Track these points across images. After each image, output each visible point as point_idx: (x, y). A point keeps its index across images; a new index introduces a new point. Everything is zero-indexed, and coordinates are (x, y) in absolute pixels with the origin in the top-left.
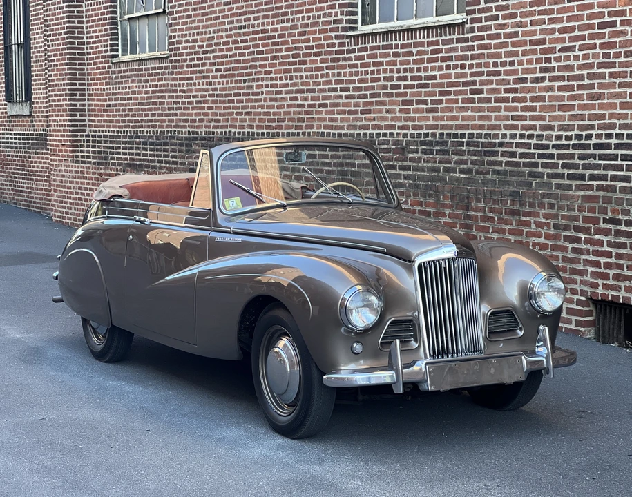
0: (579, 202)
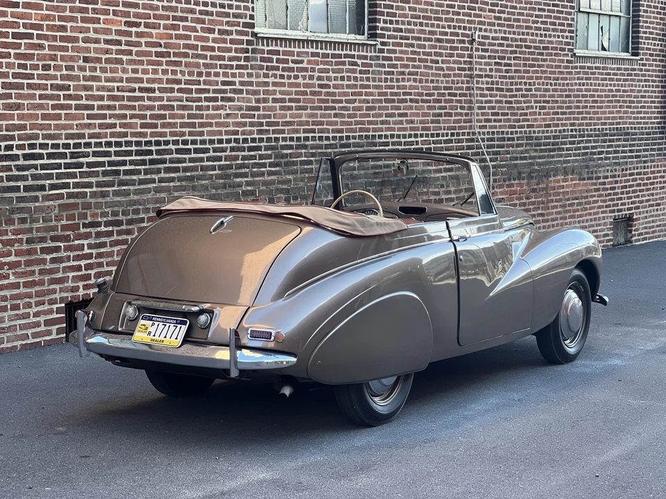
0: (56, 211)
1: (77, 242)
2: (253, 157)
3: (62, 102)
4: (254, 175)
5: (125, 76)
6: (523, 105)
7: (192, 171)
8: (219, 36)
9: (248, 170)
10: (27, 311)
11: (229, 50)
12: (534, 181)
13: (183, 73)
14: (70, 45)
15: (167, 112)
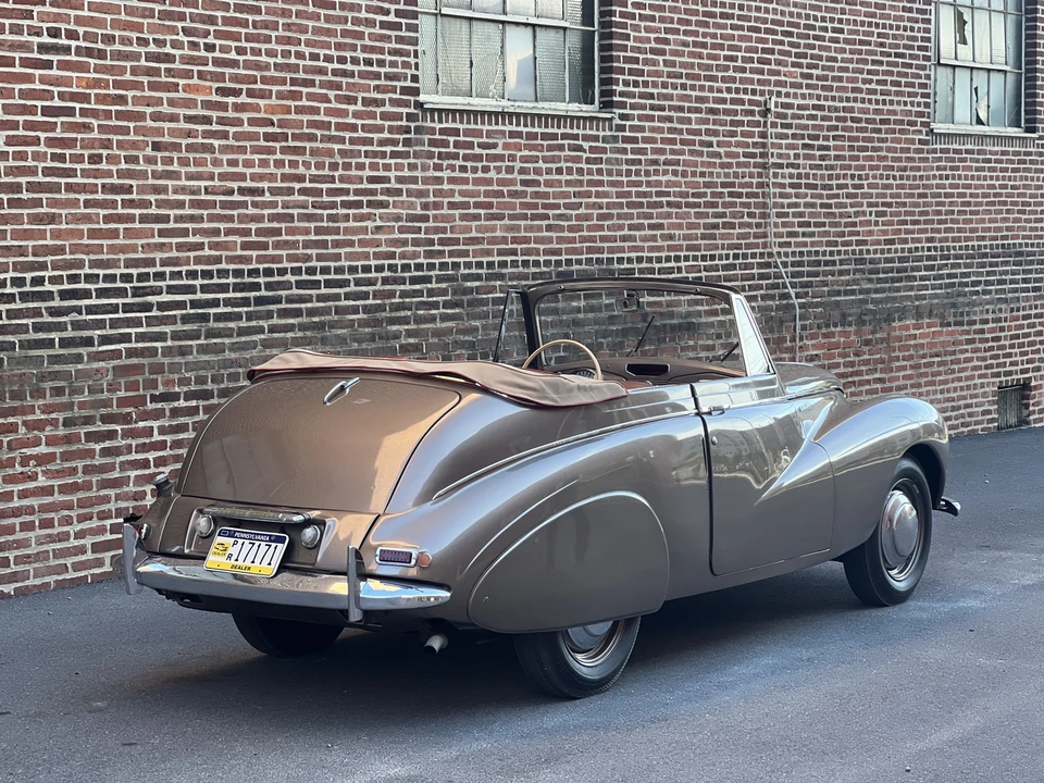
0: (110, 377)
1: (141, 424)
2: (419, 293)
3: (120, 211)
4: (419, 320)
5: (217, 171)
6: (849, 209)
7: (322, 315)
8: (364, 108)
9: (409, 313)
10: (65, 529)
11: (380, 129)
12: (868, 328)
13: (307, 165)
14: (132, 125)
15: (283, 225)
